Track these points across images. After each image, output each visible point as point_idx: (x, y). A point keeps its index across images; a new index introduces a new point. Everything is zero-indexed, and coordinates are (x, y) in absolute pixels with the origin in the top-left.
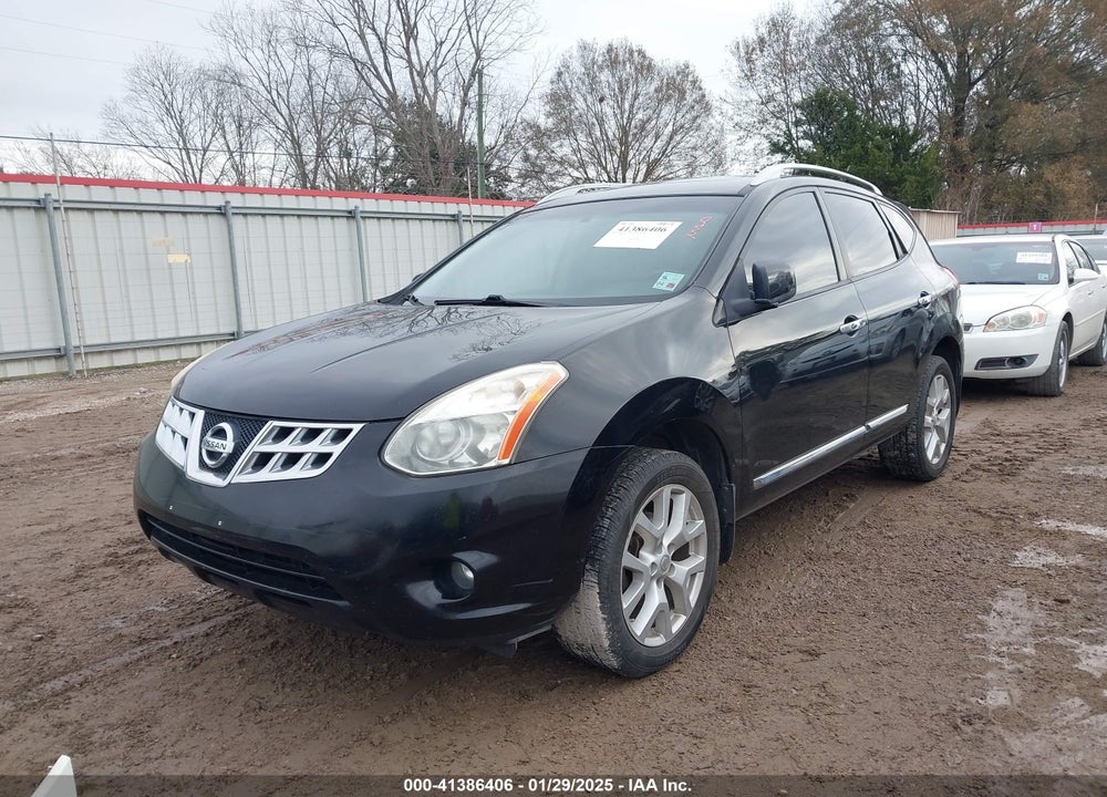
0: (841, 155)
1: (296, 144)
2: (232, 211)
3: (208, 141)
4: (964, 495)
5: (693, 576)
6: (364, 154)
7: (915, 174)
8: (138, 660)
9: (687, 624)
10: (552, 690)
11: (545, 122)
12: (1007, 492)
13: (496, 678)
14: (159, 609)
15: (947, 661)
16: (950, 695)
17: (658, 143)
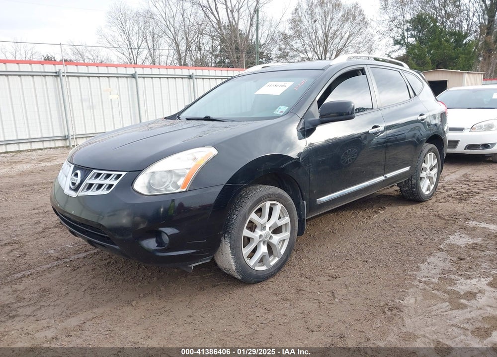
0: (429, 45)
1: (177, 45)
2: (137, 76)
3: (140, 43)
4: (438, 209)
5: (284, 240)
6: (207, 49)
7: (464, 54)
8: (54, 267)
9: (278, 262)
10: (214, 287)
11: (289, 33)
12: (458, 207)
13: (193, 281)
14: (70, 246)
15: (394, 283)
16: (388, 298)
17: (342, 40)
